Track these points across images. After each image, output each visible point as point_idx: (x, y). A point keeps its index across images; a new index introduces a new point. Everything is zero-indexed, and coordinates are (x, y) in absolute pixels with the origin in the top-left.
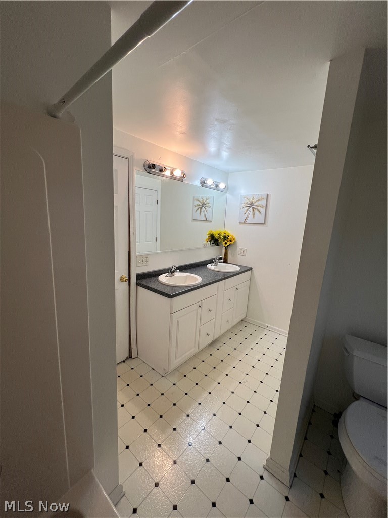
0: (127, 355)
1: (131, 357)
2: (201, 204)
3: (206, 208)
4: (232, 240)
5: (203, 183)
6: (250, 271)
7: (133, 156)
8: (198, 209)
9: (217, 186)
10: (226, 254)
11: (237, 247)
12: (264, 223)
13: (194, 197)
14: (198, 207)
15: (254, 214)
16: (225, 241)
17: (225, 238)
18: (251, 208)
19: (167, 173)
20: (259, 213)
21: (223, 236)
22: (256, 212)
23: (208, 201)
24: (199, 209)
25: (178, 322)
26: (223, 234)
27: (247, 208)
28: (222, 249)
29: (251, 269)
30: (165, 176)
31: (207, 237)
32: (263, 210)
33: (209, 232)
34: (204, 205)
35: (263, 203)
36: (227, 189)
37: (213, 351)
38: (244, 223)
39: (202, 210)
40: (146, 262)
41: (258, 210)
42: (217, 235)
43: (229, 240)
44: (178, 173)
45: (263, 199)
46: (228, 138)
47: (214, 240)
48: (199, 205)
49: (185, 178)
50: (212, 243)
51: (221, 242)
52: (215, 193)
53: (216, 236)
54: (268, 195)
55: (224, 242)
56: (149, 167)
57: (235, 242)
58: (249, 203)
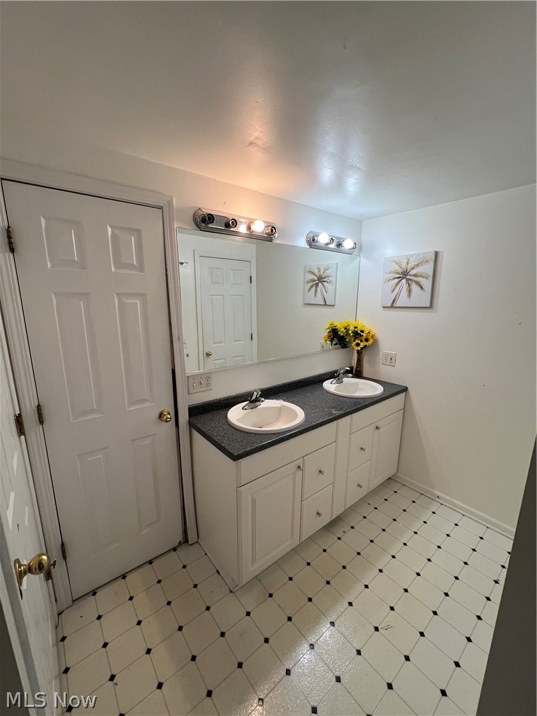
0: (180, 538)
1: (186, 541)
2: (316, 278)
3: (325, 283)
4: (370, 337)
5: (312, 242)
6: (403, 394)
7: (170, 203)
8: (312, 286)
9: (339, 245)
10: (359, 361)
11: (379, 349)
12: (431, 306)
13: (305, 267)
14: (312, 284)
15: (410, 291)
16: (357, 341)
17: (357, 335)
18: (404, 281)
19: (242, 229)
20: (419, 289)
21: (353, 332)
22: (414, 286)
23: (328, 272)
24: (314, 287)
25: (254, 501)
26: (352, 328)
27: (397, 280)
28: (352, 353)
29: (405, 390)
30: (236, 234)
31: (326, 334)
32: (427, 284)
33: (328, 325)
34: (321, 279)
35: (428, 269)
36: (361, 249)
37: (329, 541)
38: (392, 307)
39: (319, 289)
40: (208, 385)
41: (418, 283)
42: (343, 329)
43: (363, 339)
44: (259, 228)
45: (427, 261)
46: (356, 155)
47: (338, 338)
48: (314, 281)
49: (276, 235)
50: (334, 343)
51: (350, 341)
52: (336, 258)
53: (342, 332)
54: (436, 254)
55: (354, 343)
56: (204, 220)
57: (376, 342)
58: (400, 270)
